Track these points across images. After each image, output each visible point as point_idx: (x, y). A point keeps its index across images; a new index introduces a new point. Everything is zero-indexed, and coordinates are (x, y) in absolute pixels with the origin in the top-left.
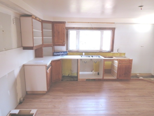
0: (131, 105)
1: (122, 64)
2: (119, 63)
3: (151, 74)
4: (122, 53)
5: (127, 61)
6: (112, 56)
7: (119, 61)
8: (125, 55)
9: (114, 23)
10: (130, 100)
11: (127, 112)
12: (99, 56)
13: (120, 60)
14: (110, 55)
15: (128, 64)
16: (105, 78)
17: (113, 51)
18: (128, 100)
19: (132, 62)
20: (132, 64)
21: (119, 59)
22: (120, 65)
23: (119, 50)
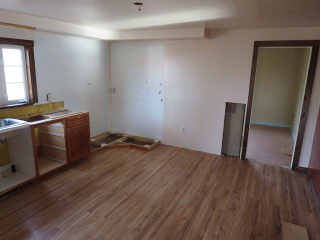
0: (139, 202)
1: (73, 128)
2: (66, 127)
3: (108, 132)
4: (57, 103)
5: (81, 118)
6: (37, 114)
7: (66, 122)
8: (63, 107)
9: (34, 29)
10: (127, 194)
11: (146, 218)
12: (7, 120)
13: (68, 120)
14: (33, 111)
15: (84, 125)
16: (42, 172)
17: (37, 102)
18: (126, 196)
19: (89, 119)
20: (89, 122)
21: (66, 118)
22: (69, 129)
23: (49, 95)
